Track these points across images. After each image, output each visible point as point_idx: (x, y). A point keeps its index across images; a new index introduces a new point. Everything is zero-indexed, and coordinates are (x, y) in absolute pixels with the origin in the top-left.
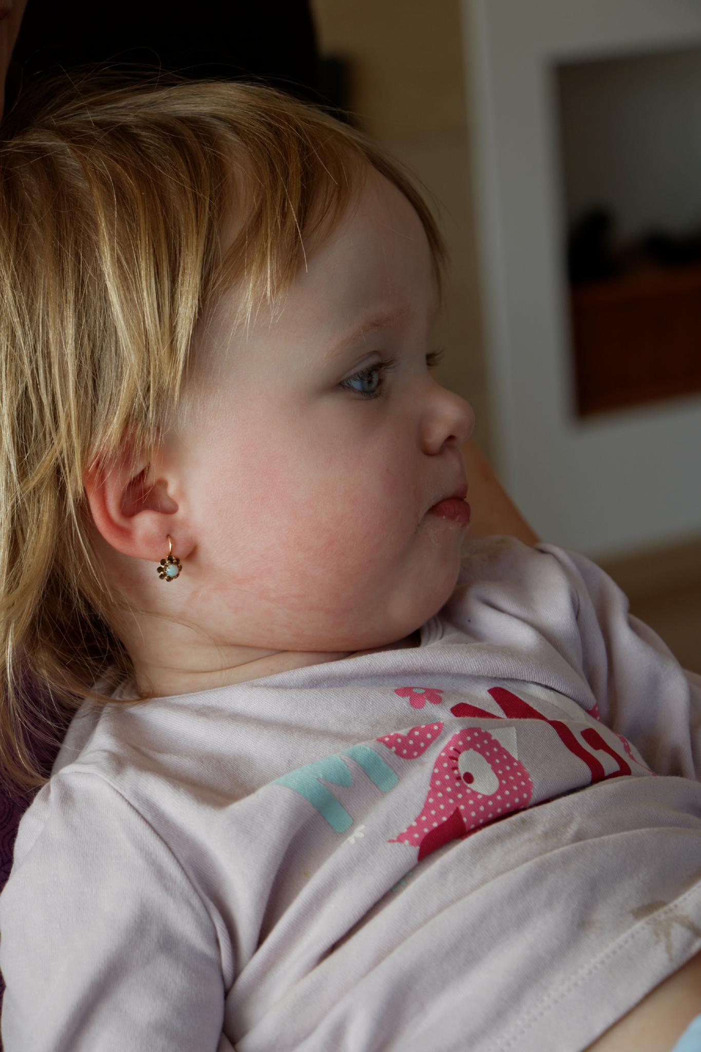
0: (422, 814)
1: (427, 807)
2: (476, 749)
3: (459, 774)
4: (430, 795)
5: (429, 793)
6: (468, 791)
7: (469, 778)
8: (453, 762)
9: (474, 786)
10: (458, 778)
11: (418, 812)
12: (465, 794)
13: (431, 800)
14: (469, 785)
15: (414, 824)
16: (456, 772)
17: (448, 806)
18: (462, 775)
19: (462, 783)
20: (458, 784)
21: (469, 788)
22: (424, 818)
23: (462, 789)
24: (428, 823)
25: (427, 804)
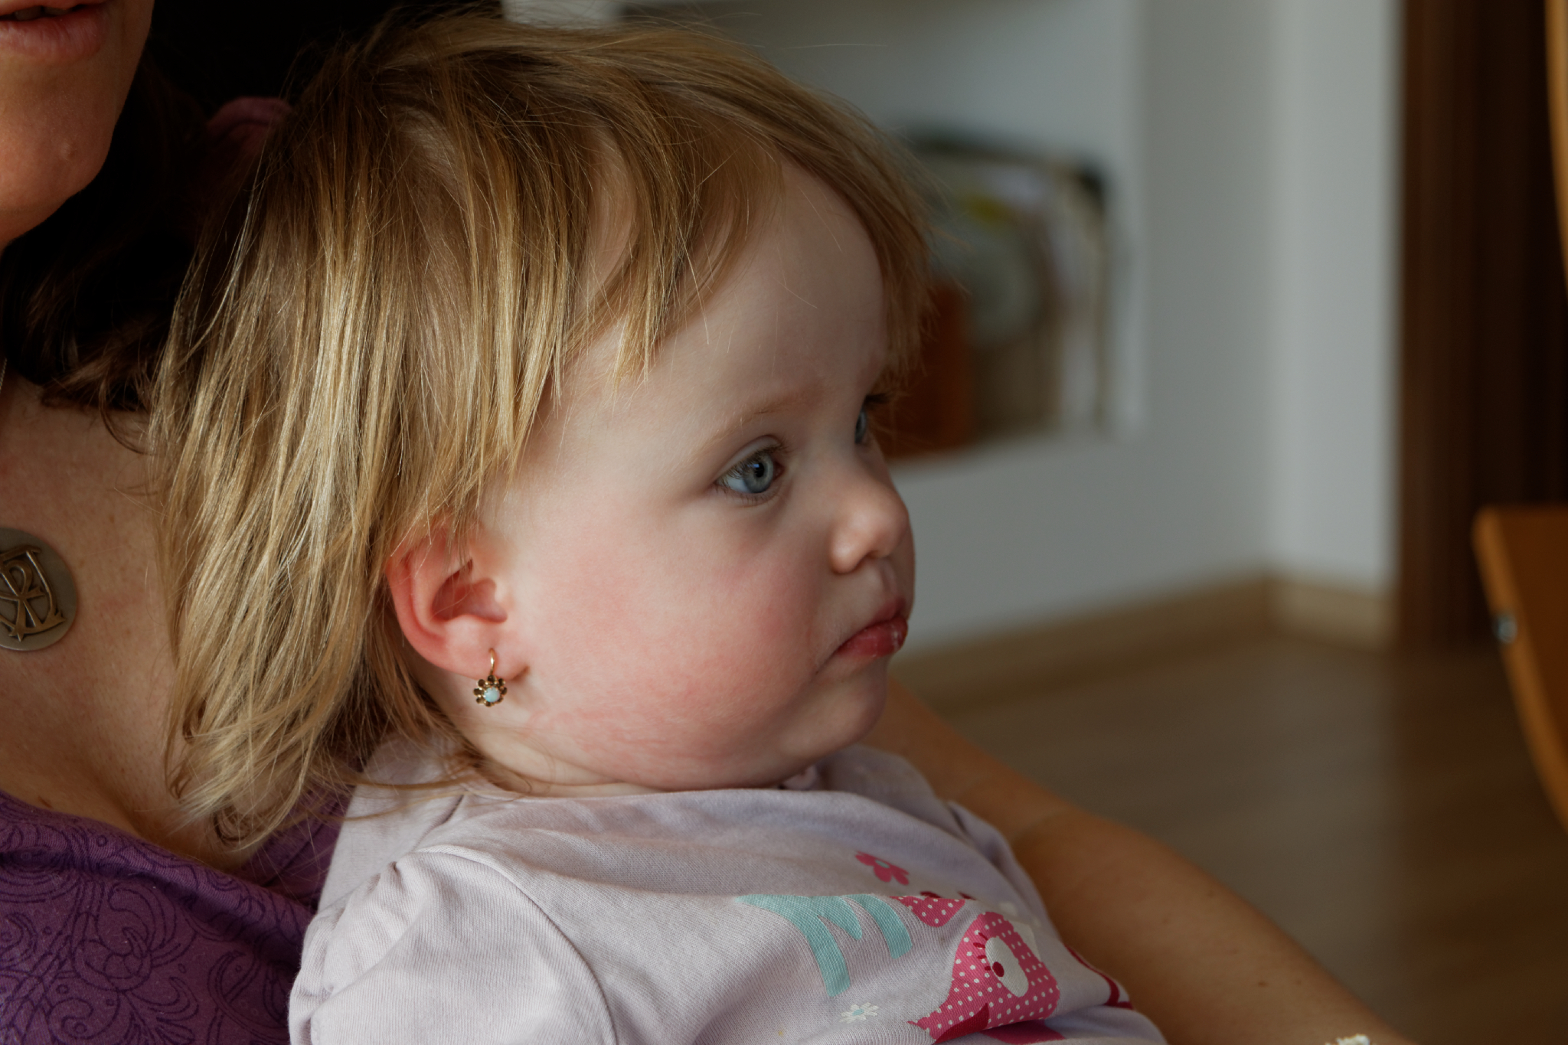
0: (948, 1002)
1: (952, 997)
2: (1001, 938)
3: (988, 963)
4: (954, 985)
5: (953, 982)
6: (999, 986)
7: (999, 969)
8: (979, 950)
9: (1005, 980)
10: (987, 968)
11: (944, 1000)
12: (995, 988)
13: (956, 990)
14: (999, 978)
15: (939, 1011)
16: (983, 961)
17: (975, 997)
18: (991, 965)
19: (991, 974)
20: (987, 975)
21: (1000, 982)
22: (950, 1007)
23: (992, 982)
24: (954, 1014)
25: (952, 992)
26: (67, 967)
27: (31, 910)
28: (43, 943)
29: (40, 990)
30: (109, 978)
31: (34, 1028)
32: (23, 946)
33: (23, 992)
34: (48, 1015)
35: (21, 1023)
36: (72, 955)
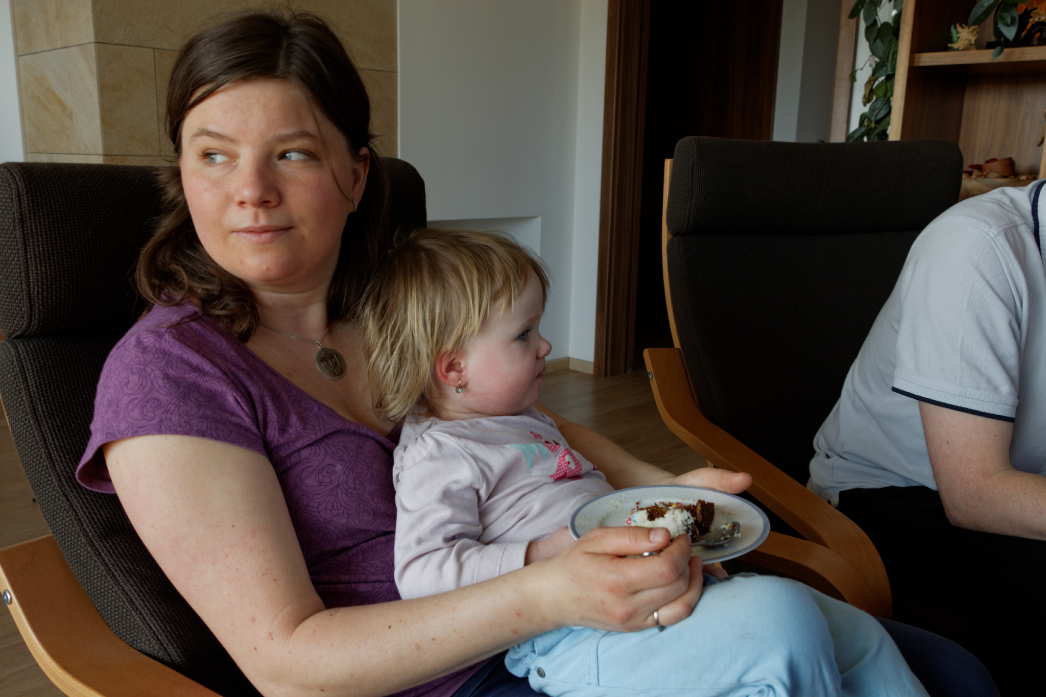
0: (557, 471)
5: (558, 466)
7: (569, 463)
8: (564, 458)
9: (570, 466)
10: (566, 463)
12: (568, 468)
15: (555, 473)
17: (563, 470)
24: (559, 474)
26: (357, 460)
27: (348, 445)
28: (352, 453)
29: (351, 465)
31: (350, 475)
33: (347, 465)
34: (353, 471)
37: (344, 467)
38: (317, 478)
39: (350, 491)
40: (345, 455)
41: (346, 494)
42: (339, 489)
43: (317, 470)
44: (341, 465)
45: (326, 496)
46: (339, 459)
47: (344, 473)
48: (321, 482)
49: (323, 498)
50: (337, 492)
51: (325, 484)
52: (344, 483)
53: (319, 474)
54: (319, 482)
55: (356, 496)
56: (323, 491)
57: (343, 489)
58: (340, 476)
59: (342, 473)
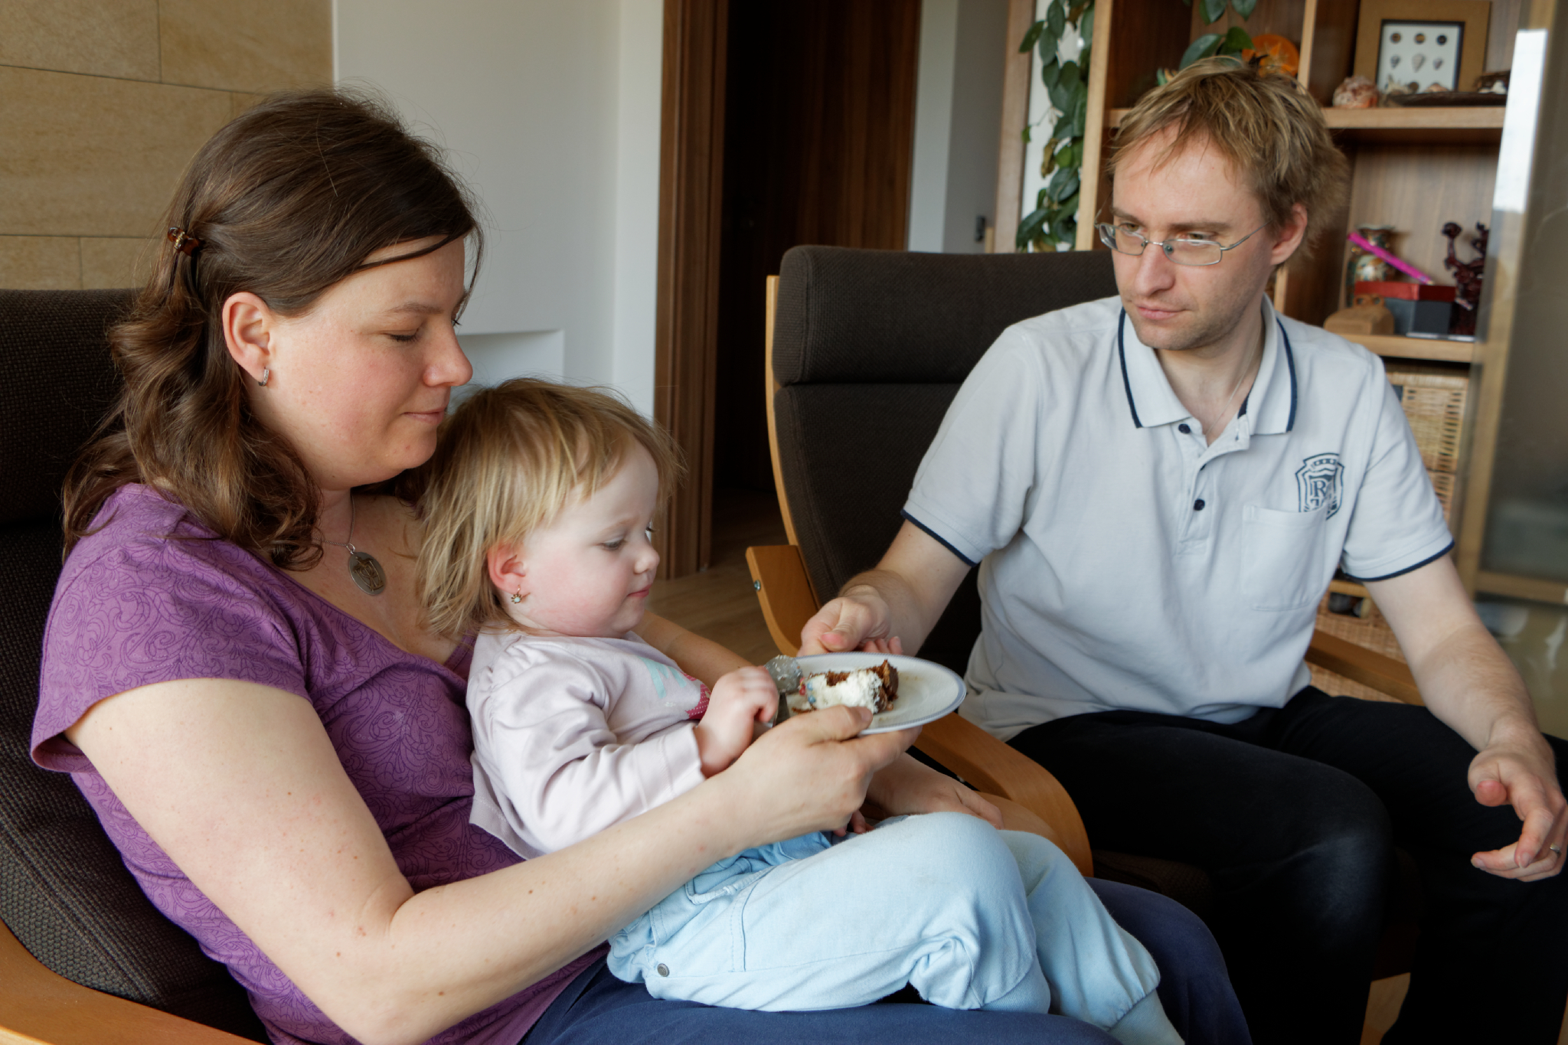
26: (420, 704)
27: (407, 685)
28: (412, 695)
29: (414, 712)
30: (431, 707)
31: (414, 724)
32: (407, 697)
33: (409, 712)
34: (417, 720)
35: (410, 722)
36: (420, 699)
37: (405, 715)
38: (371, 731)
39: (416, 746)
40: (405, 699)
41: (411, 751)
42: (402, 745)
43: (370, 721)
44: (402, 712)
45: (386, 754)
46: (398, 704)
47: (407, 723)
48: (378, 736)
49: (382, 757)
50: (399, 749)
51: (382, 739)
52: (407, 736)
53: (374, 725)
54: (375, 737)
55: (424, 752)
56: (381, 747)
57: (406, 744)
58: (402, 726)
59: (405, 722)
